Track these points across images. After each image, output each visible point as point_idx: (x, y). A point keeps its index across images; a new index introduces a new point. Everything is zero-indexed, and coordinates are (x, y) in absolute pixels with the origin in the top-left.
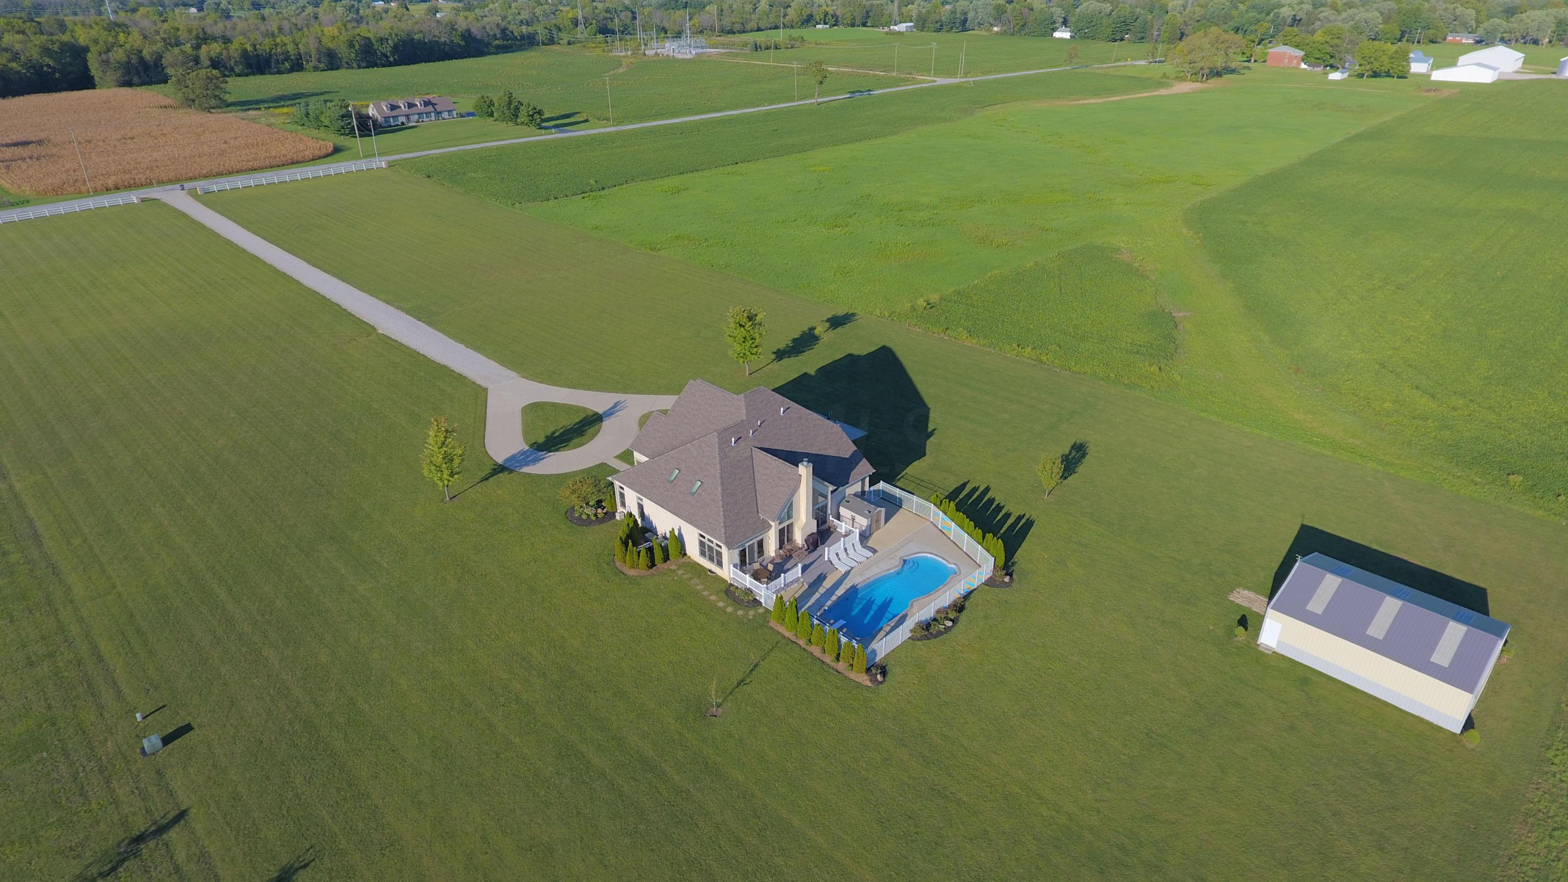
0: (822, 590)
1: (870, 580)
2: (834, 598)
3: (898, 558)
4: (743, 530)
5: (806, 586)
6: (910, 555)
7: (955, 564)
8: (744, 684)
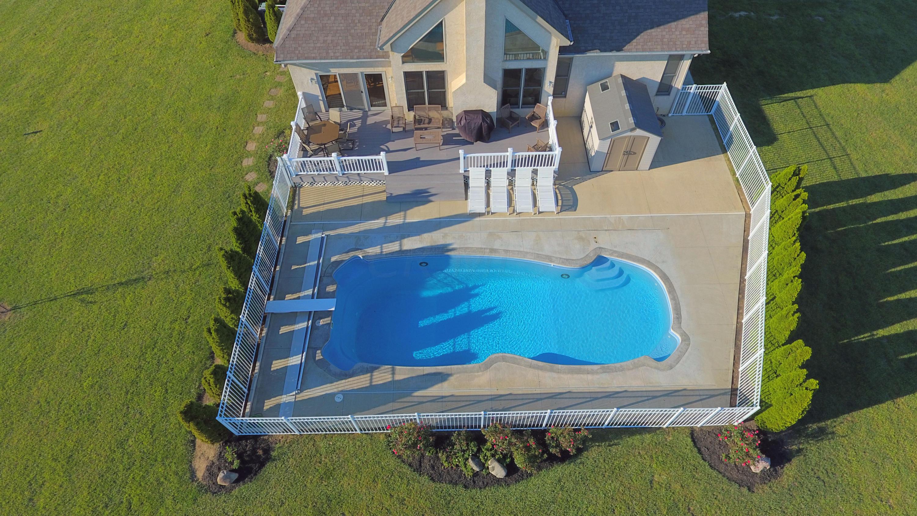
0: (395, 220)
1: (494, 256)
2: (393, 247)
3: (593, 246)
4: (329, 38)
5: (383, 197)
6: (622, 255)
7: (686, 338)
8: (82, 301)
